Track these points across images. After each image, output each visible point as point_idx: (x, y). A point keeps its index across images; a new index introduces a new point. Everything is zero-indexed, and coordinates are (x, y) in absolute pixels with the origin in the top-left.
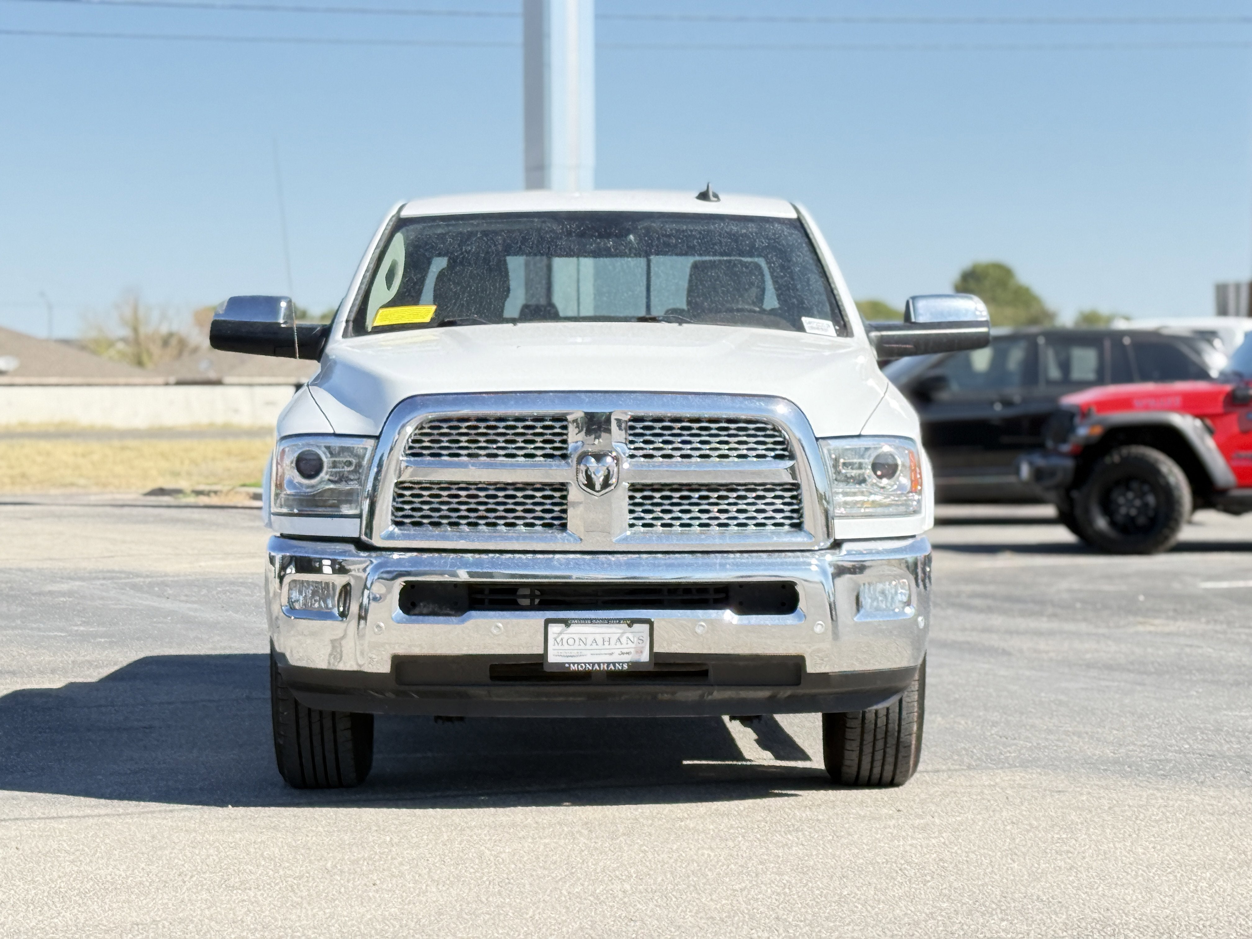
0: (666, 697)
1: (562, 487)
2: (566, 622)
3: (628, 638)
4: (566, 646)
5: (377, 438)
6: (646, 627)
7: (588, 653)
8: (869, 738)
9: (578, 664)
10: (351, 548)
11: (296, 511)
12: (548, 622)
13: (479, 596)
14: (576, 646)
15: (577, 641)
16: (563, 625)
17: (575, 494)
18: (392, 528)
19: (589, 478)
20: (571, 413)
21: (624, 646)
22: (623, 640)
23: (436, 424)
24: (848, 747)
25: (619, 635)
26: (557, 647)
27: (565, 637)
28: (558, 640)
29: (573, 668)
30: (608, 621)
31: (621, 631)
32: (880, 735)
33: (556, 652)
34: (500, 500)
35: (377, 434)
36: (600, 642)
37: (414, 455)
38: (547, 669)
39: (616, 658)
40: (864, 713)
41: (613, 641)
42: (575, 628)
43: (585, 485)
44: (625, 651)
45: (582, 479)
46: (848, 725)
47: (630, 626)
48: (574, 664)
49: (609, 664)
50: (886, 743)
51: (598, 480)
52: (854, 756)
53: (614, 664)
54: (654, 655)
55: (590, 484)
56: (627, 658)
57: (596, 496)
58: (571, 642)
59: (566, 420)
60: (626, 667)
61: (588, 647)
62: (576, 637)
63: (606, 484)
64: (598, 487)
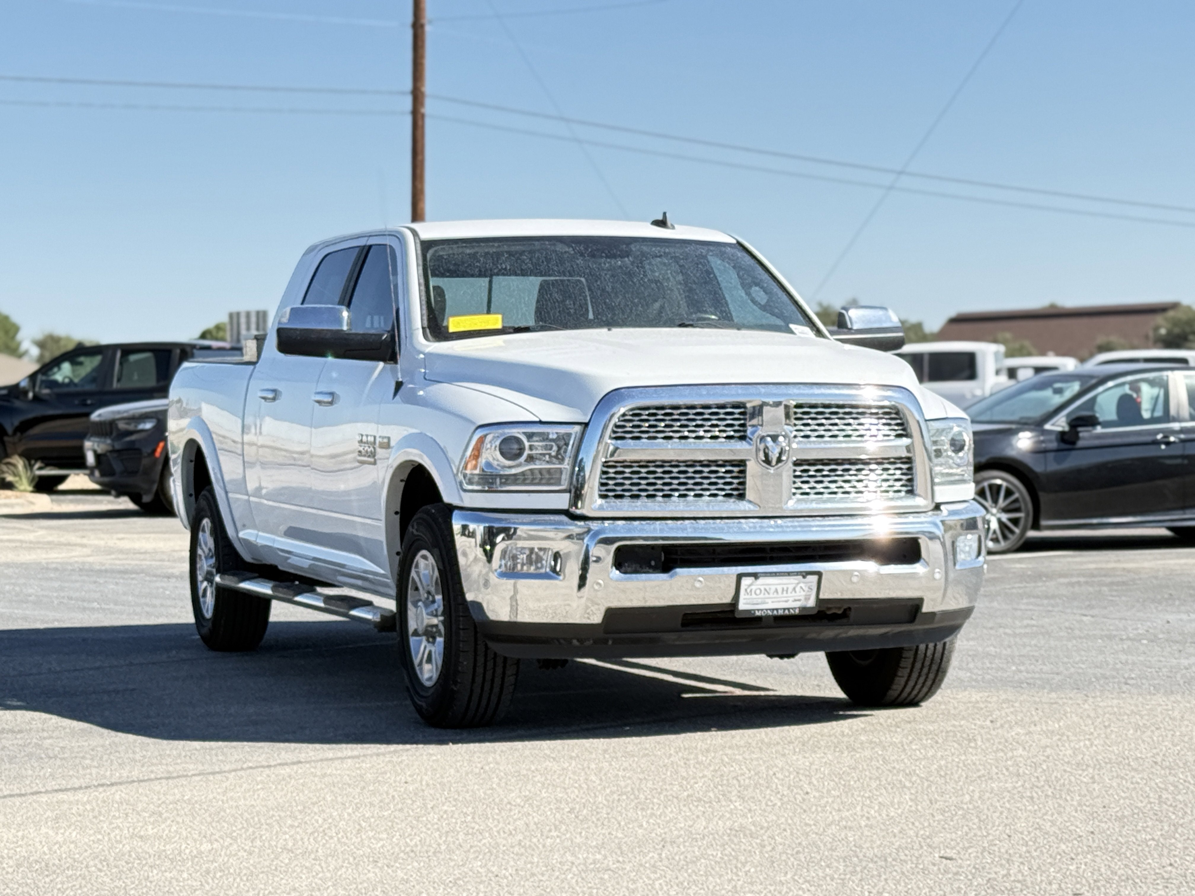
0: (813, 635)
1: (742, 463)
2: (756, 576)
3: (801, 588)
4: (754, 596)
5: (586, 425)
6: (815, 578)
7: (769, 601)
8: (918, 665)
9: (762, 610)
10: (564, 518)
11: (487, 488)
12: (740, 577)
13: (674, 557)
14: (762, 596)
15: (763, 591)
16: (753, 578)
17: (752, 468)
18: (600, 501)
19: (766, 455)
20: (750, 402)
21: (798, 594)
22: (798, 589)
23: (636, 413)
24: (900, 674)
25: (794, 586)
26: (747, 597)
27: (754, 588)
28: (749, 590)
29: (758, 614)
30: (789, 574)
31: (796, 582)
32: (927, 663)
33: (745, 601)
34: (690, 475)
35: (587, 421)
36: (780, 591)
37: (617, 438)
38: (737, 616)
39: (791, 604)
40: (917, 647)
41: (790, 590)
42: (762, 581)
43: (763, 461)
44: (797, 598)
45: (762, 456)
46: (904, 656)
47: (804, 577)
48: (758, 610)
49: (784, 609)
50: (930, 669)
51: (774, 456)
52: (903, 681)
53: (789, 609)
54: (819, 601)
55: (768, 461)
56: (798, 604)
57: (772, 471)
58: (758, 592)
59: (745, 407)
60: (797, 611)
61: (771, 595)
62: (762, 588)
63: (779, 460)
64: (774, 463)
